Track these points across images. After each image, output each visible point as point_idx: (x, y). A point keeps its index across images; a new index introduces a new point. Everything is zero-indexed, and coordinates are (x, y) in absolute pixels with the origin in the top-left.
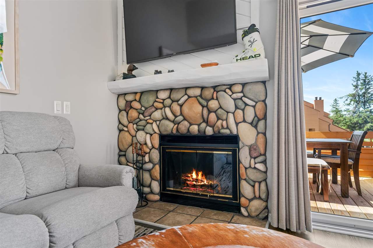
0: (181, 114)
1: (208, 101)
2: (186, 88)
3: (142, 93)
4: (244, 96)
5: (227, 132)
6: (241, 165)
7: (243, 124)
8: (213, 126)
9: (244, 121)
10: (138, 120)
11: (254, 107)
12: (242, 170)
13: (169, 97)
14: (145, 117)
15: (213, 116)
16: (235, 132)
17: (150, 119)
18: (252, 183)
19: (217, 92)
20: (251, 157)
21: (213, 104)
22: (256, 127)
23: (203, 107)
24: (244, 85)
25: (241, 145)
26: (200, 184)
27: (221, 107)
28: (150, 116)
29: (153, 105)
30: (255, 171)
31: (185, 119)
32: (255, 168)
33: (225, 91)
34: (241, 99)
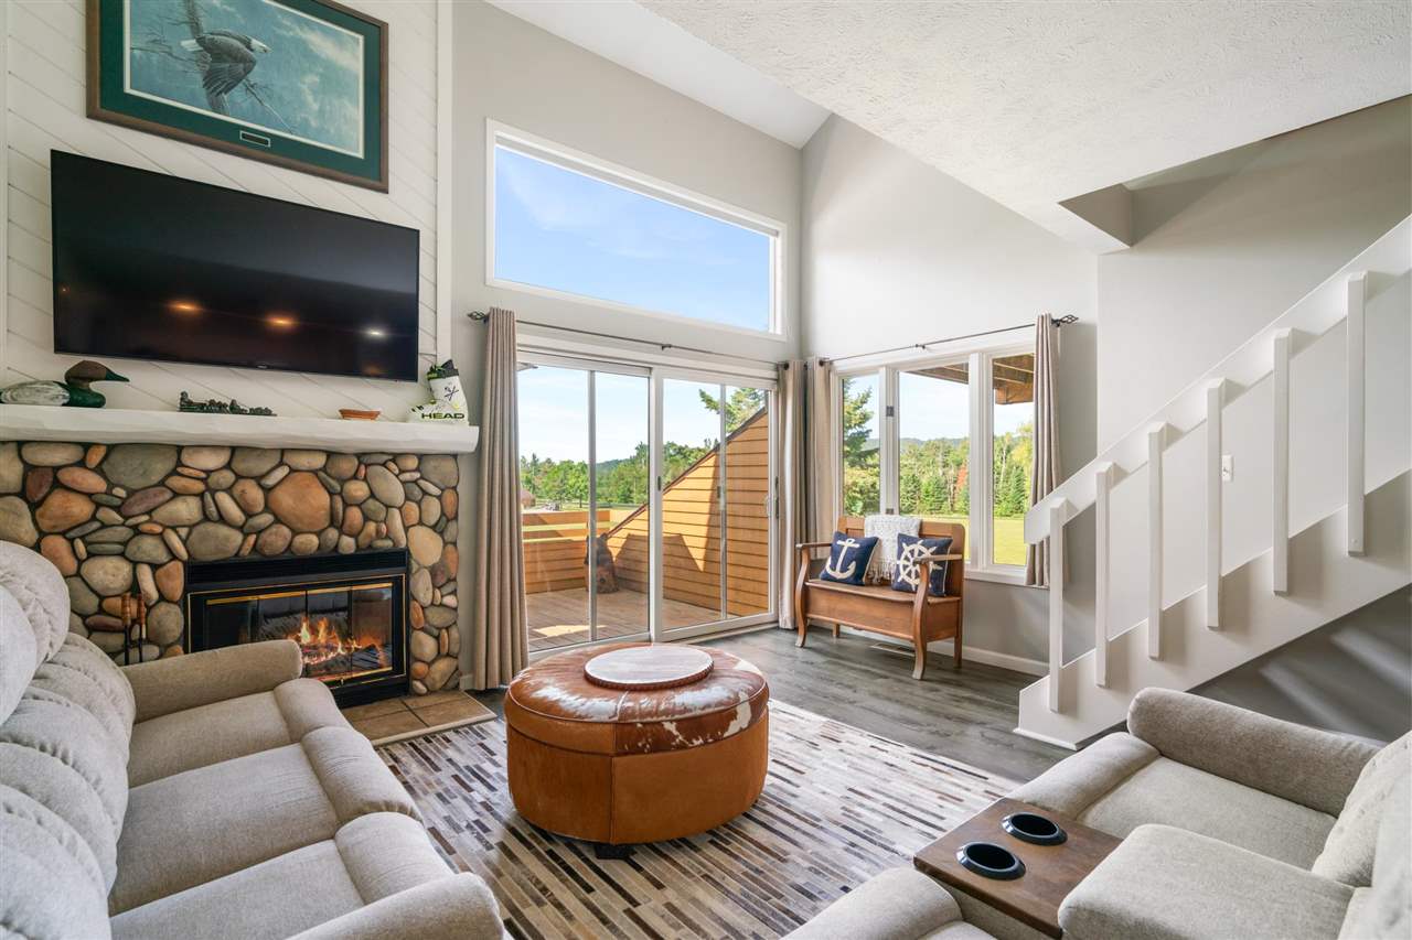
0: (267, 508)
1: (343, 481)
2: (283, 451)
3: (111, 448)
4: (422, 478)
5: (388, 544)
6: (414, 604)
7: (418, 528)
8: (355, 536)
9: (421, 523)
10: (96, 525)
11: (439, 498)
12: (416, 614)
13: (228, 466)
14: (126, 518)
15: (355, 515)
16: (403, 544)
17: (150, 521)
18: (436, 632)
19: (367, 466)
20: (434, 586)
21: (358, 490)
22: (441, 533)
23: (331, 494)
24: (421, 457)
25: (415, 567)
26: (323, 659)
27: (372, 495)
28: (149, 512)
29: (162, 483)
30: (441, 610)
31: (278, 520)
32: (441, 605)
33: (384, 465)
34: (415, 482)
